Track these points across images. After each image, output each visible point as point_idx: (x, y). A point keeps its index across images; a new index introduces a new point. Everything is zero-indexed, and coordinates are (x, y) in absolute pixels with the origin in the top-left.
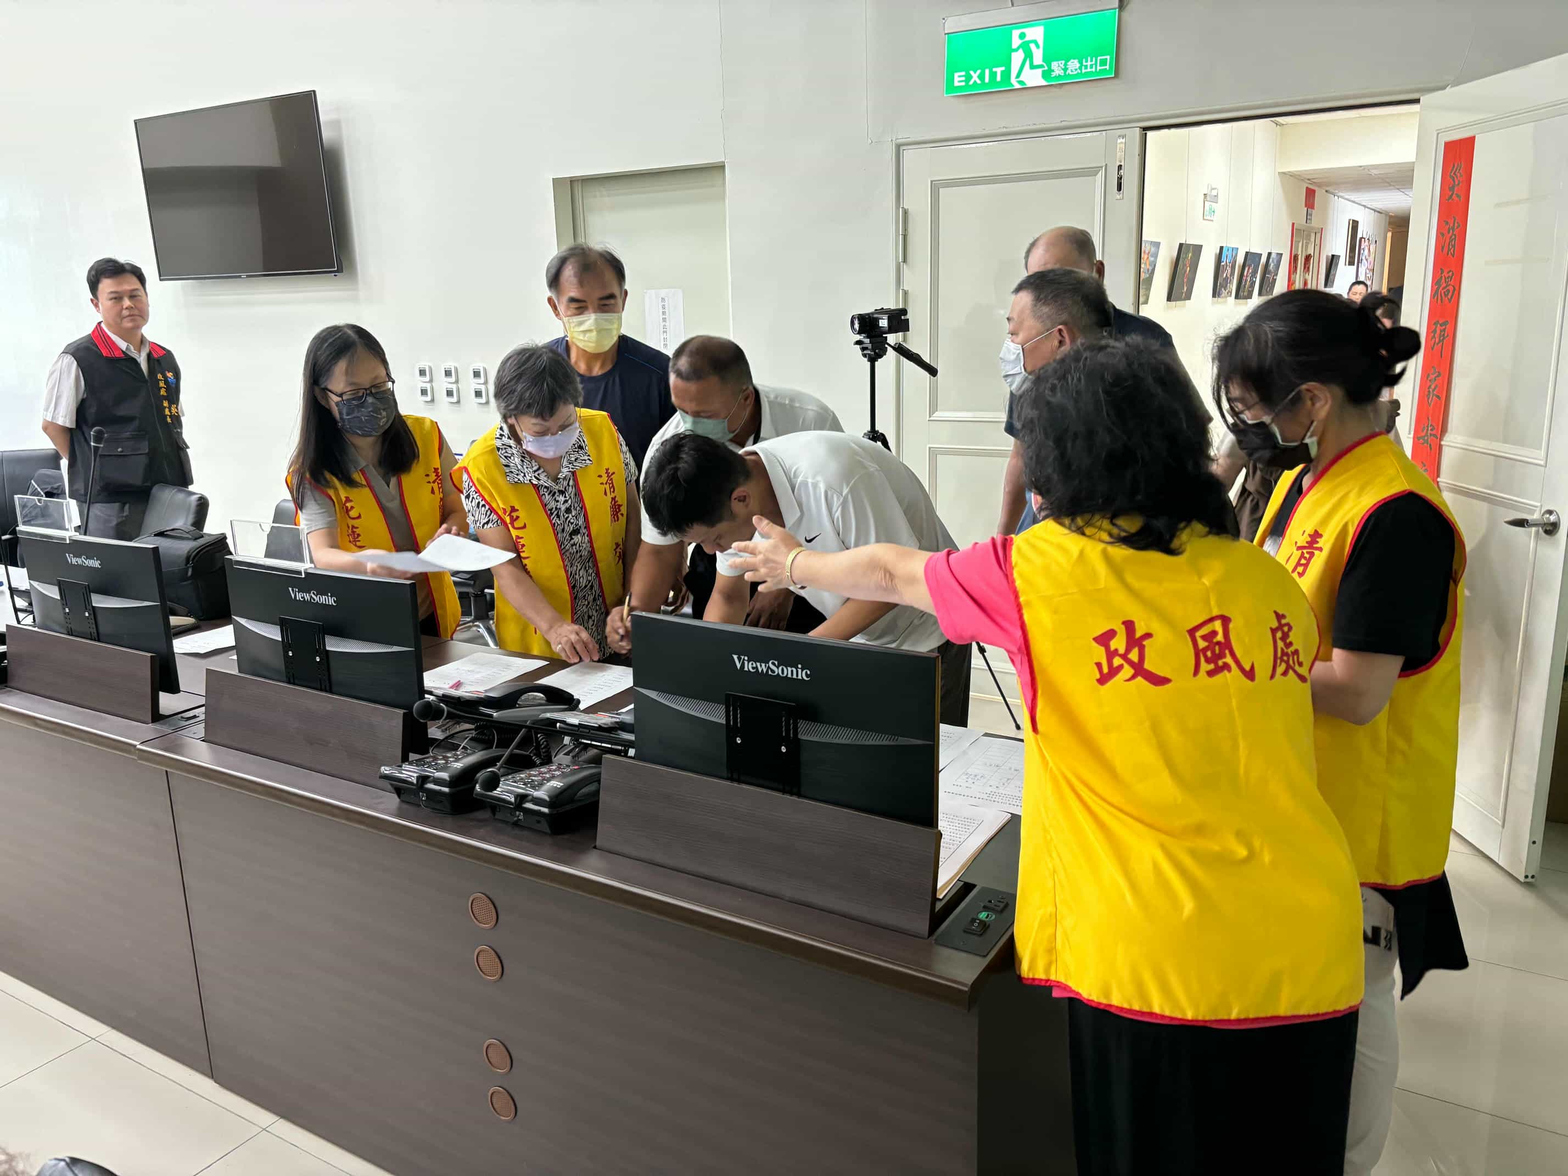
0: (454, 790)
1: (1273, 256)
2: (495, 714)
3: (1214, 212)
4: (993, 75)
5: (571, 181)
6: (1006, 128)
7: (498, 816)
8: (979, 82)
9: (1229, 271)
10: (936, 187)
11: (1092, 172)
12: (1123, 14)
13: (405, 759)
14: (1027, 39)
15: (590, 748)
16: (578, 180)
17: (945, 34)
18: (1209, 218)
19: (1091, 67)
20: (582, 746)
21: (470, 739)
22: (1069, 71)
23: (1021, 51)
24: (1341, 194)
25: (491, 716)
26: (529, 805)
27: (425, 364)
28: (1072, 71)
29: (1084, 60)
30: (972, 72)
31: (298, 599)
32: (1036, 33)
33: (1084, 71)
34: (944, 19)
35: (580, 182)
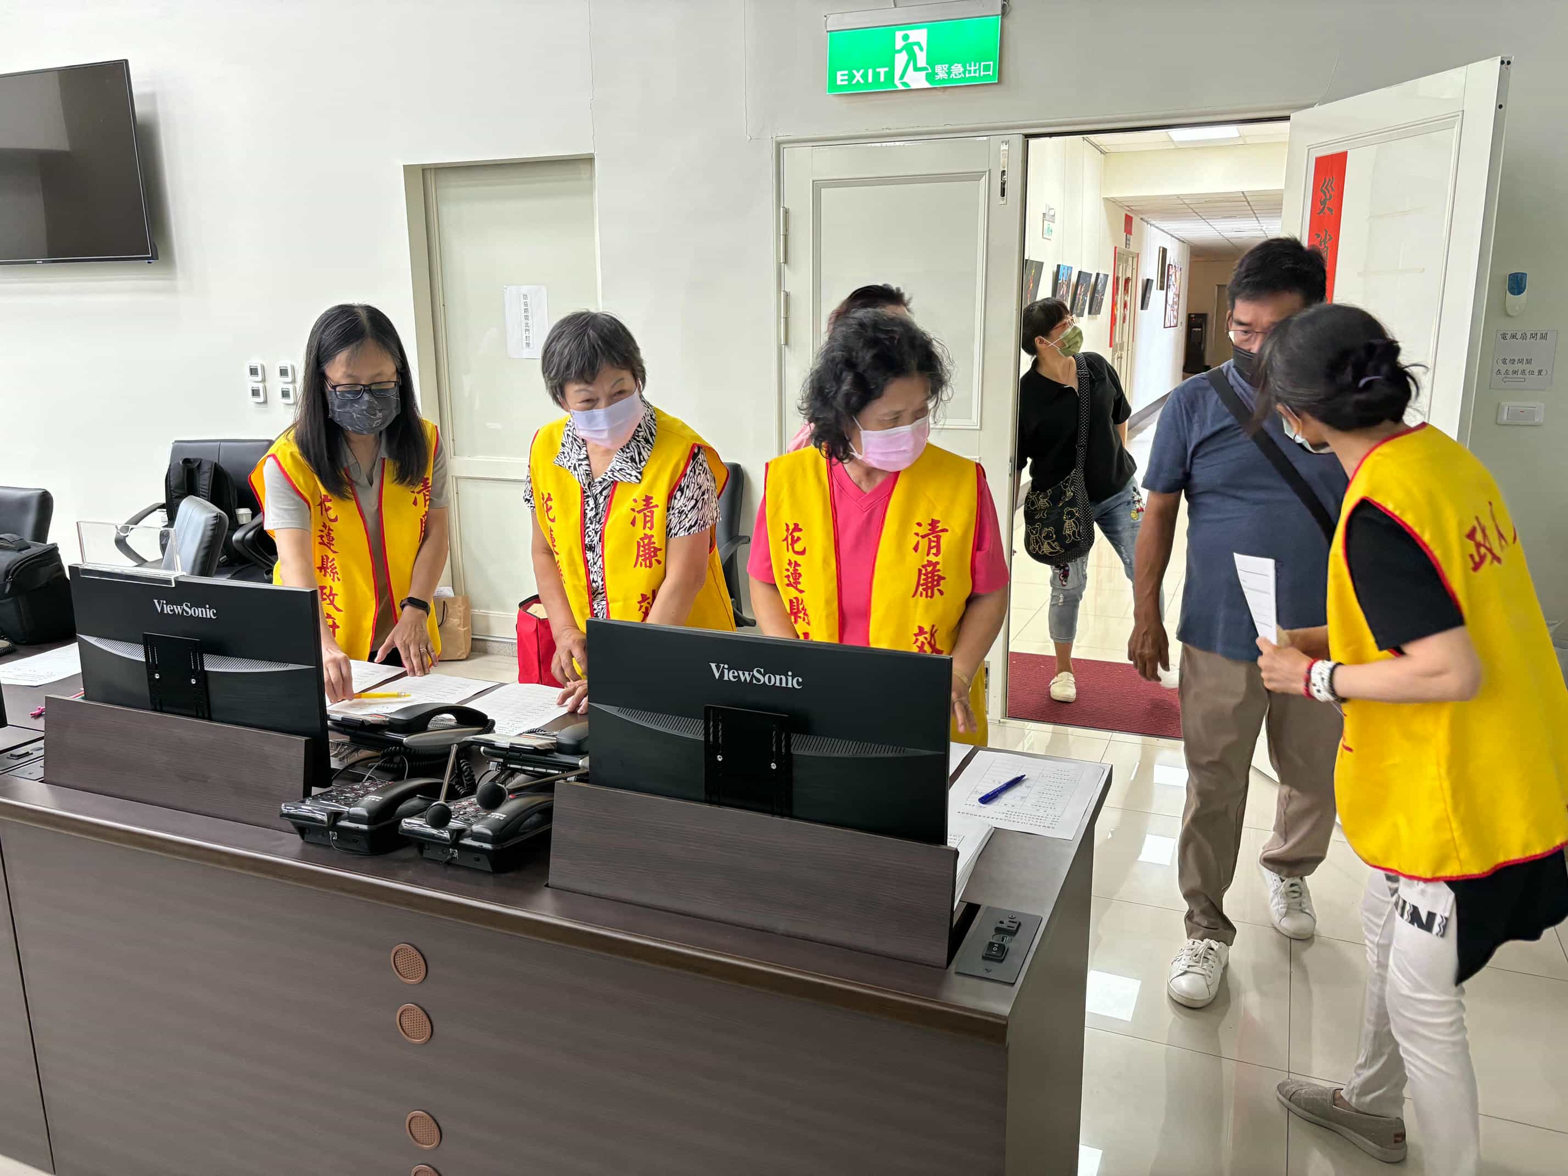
0: (374, 827)
1: (1101, 276)
2: (405, 739)
3: (1051, 231)
4: (877, 75)
5: (423, 170)
6: (890, 129)
7: (428, 854)
8: (862, 81)
9: (1065, 289)
10: (818, 187)
11: (976, 176)
12: (1005, 20)
13: (307, 794)
14: (911, 40)
15: (517, 773)
16: (431, 169)
17: (827, 32)
18: (1048, 237)
19: (975, 72)
20: (509, 771)
21: (376, 769)
22: (953, 75)
23: (904, 53)
24: (1153, 222)
25: (400, 743)
26: (468, 841)
27: (256, 362)
28: (956, 75)
29: (968, 65)
30: (855, 72)
31: (166, 612)
32: (919, 35)
33: (967, 75)
34: (825, 16)
35: (433, 171)
